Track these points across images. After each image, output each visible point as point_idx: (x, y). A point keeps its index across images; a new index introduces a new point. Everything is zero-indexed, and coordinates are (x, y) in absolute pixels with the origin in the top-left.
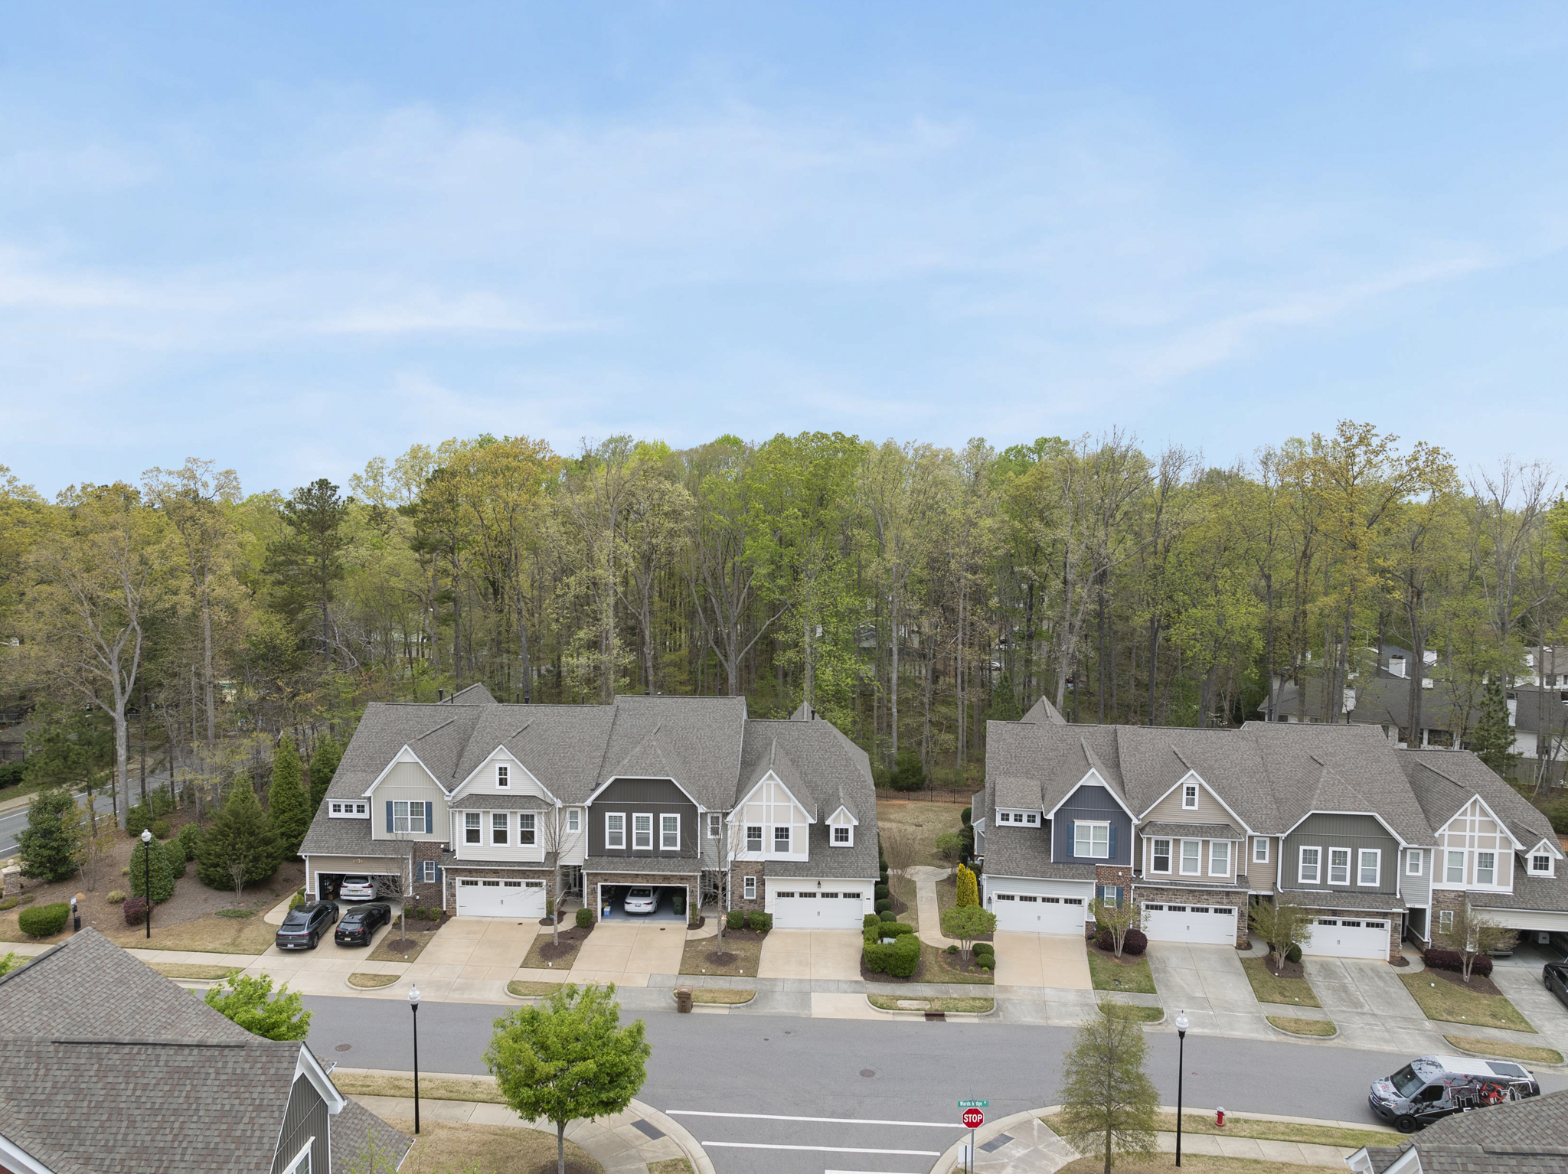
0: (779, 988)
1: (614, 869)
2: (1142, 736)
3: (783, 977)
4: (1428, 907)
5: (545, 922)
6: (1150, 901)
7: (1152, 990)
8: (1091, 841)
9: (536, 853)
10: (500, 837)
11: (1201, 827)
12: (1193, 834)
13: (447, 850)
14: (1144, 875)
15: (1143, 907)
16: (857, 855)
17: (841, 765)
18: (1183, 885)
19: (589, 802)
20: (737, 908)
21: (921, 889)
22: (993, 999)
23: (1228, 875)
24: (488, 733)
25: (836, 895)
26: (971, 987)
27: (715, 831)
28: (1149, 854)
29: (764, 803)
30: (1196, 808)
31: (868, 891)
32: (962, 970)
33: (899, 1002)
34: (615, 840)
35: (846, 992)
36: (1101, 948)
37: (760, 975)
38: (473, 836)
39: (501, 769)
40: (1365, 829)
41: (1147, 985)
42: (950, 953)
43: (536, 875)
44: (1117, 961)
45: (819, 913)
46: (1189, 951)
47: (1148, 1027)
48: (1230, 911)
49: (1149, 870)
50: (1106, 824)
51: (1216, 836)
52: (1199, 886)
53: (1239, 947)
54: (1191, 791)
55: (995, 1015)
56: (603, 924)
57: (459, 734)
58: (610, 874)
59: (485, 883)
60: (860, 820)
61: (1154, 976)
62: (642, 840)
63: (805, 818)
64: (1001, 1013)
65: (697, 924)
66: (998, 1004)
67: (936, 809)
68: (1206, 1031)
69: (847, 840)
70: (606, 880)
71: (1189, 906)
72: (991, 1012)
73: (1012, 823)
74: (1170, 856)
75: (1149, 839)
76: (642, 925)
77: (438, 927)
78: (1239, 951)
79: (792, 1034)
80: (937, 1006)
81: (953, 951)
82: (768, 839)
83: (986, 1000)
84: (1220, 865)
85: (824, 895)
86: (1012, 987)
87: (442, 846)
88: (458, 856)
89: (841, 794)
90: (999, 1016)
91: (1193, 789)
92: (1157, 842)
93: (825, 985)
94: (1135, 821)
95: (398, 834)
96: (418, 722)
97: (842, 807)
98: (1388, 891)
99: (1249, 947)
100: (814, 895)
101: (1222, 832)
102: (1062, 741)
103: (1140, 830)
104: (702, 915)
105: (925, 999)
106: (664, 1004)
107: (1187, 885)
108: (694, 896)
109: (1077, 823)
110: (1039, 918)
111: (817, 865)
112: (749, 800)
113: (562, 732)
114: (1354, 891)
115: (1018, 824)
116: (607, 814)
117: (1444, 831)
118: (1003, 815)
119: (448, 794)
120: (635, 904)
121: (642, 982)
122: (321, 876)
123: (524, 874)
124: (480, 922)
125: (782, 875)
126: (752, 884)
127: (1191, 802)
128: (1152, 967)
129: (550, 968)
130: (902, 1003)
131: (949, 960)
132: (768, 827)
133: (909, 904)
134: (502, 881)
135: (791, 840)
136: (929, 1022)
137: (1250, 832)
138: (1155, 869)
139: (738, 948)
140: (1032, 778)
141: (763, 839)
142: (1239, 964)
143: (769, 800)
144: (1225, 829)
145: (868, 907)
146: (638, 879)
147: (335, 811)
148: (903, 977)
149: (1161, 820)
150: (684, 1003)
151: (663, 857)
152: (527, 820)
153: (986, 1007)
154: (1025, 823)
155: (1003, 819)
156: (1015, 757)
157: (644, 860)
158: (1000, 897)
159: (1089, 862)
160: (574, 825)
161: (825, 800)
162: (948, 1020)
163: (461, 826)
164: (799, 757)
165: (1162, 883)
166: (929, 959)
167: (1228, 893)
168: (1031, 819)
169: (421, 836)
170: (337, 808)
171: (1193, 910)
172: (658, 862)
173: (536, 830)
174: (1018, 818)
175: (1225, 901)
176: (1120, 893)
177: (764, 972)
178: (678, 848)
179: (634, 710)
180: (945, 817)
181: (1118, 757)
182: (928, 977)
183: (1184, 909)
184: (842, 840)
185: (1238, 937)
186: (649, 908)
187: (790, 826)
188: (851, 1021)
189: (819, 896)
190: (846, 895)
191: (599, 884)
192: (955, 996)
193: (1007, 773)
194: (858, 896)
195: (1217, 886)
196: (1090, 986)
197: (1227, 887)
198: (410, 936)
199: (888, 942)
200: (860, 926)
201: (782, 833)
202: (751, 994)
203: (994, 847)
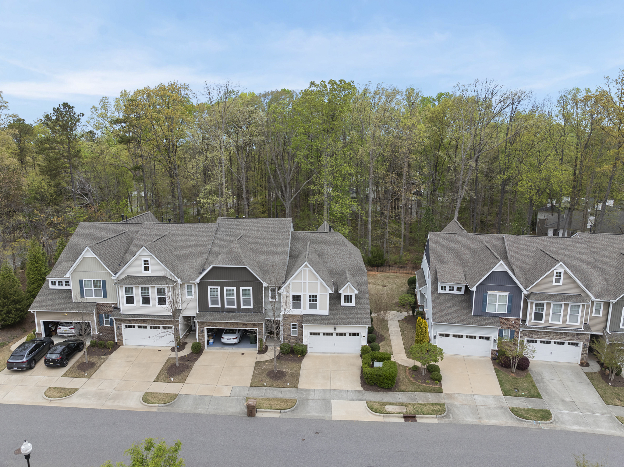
0: (311, 397)
1: (213, 319)
2: (520, 241)
3: (314, 388)
5: (173, 350)
6: (530, 338)
7: (539, 396)
8: (497, 303)
9: (165, 310)
10: (146, 301)
11: (564, 296)
12: (559, 300)
13: (116, 308)
14: (527, 323)
15: (525, 340)
16: (357, 311)
17: (347, 257)
18: (551, 329)
19: (198, 281)
20: (286, 341)
21: (391, 325)
22: (444, 404)
23: (578, 324)
24: (143, 239)
25: (344, 334)
26: (429, 395)
27: (273, 297)
28: (532, 311)
29: (302, 281)
30: (561, 284)
31: (364, 332)
32: (422, 383)
33: (387, 407)
34: (215, 302)
35: (353, 400)
36: (502, 366)
37: (300, 387)
38: (130, 300)
39: (145, 261)
41: (535, 393)
42: (414, 370)
43: (168, 323)
44: (513, 375)
45: (335, 344)
46: (553, 367)
47: (545, 425)
48: (577, 344)
49: (531, 320)
50: (507, 293)
51: (573, 301)
52: (560, 330)
53: (582, 365)
54: (558, 274)
55: (447, 416)
56: (208, 350)
57: (128, 239)
58: (211, 322)
59: (139, 327)
60: (359, 290)
61: (537, 385)
62: (231, 302)
63: (327, 290)
64: (451, 415)
65: (263, 351)
66: (448, 408)
67: (392, 277)
68: (581, 428)
69: (351, 302)
70: (209, 326)
71: (553, 341)
72: (445, 414)
73: (447, 291)
74: (544, 313)
75: (532, 303)
76: (231, 351)
77: (111, 353)
78: (583, 368)
79: (320, 434)
80: (410, 410)
81: (415, 369)
82: (305, 302)
83: (440, 405)
84: (574, 318)
85: (337, 334)
86: (454, 394)
87: (113, 306)
88: (122, 312)
89: (348, 275)
90: (450, 418)
91: (560, 273)
92: (536, 304)
93: (341, 394)
94: (525, 292)
95: (88, 299)
96: (106, 233)
97: (349, 283)
99: (587, 365)
100: (332, 334)
101: (577, 299)
102: (473, 243)
103: (527, 297)
104: (267, 344)
105: (402, 404)
106: (239, 410)
107: (553, 329)
108: (261, 334)
109: (489, 293)
110: (464, 347)
111: (334, 317)
112: (293, 279)
113: (186, 238)
115: (451, 292)
116: (209, 288)
118: (442, 287)
119: (114, 275)
120: (227, 338)
121: (226, 392)
122: (45, 323)
123: (161, 322)
124: (136, 349)
125: (313, 323)
126: (296, 328)
127: (558, 281)
128: (534, 378)
129: (172, 382)
130: (389, 408)
131: (414, 375)
132: (305, 295)
133: (385, 335)
134: (149, 326)
135: (318, 302)
136: (407, 423)
137: (593, 298)
138: (534, 320)
139: (286, 367)
140: (457, 265)
141: (302, 302)
142: (585, 377)
143: (305, 279)
144: (578, 297)
145: (364, 342)
146: (229, 325)
147: (52, 284)
148: (387, 389)
149: (539, 291)
150: (251, 411)
151: (243, 312)
152: (161, 291)
153: (441, 411)
154: (455, 292)
155: (442, 289)
156: (447, 252)
157: (231, 314)
158: (441, 335)
159: (495, 315)
160: (190, 294)
161: (338, 278)
162: (419, 421)
163: (123, 295)
164: (322, 253)
165: (539, 328)
166: (401, 374)
167: (577, 334)
168: (459, 289)
169: (100, 300)
170: (54, 283)
171: (555, 343)
172: (240, 315)
173: (166, 296)
174: (451, 289)
175: (575, 338)
176: (512, 333)
177: (303, 384)
178: (251, 307)
179: (228, 226)
180: (397, 281)
181: (506, 253)
182: (402, 388)
183: (550, 342)
184: (348, 302)
185: (582, 359)
186: (236, 341)
187: (318, 294)
188: (358, 422)
189: (335, 335)
190: (351, 334)
191: (205, 328)
192: (420, 402)
193: (442, 262)
194: (358, 334)
195: (571, 330)
196: (500, 393)
197: (578, 331)
198: (93, 359)
199: (377, 364)
200: (359, 352)
201: (313, 299)
202: (294, 401)
203: (437, 306)
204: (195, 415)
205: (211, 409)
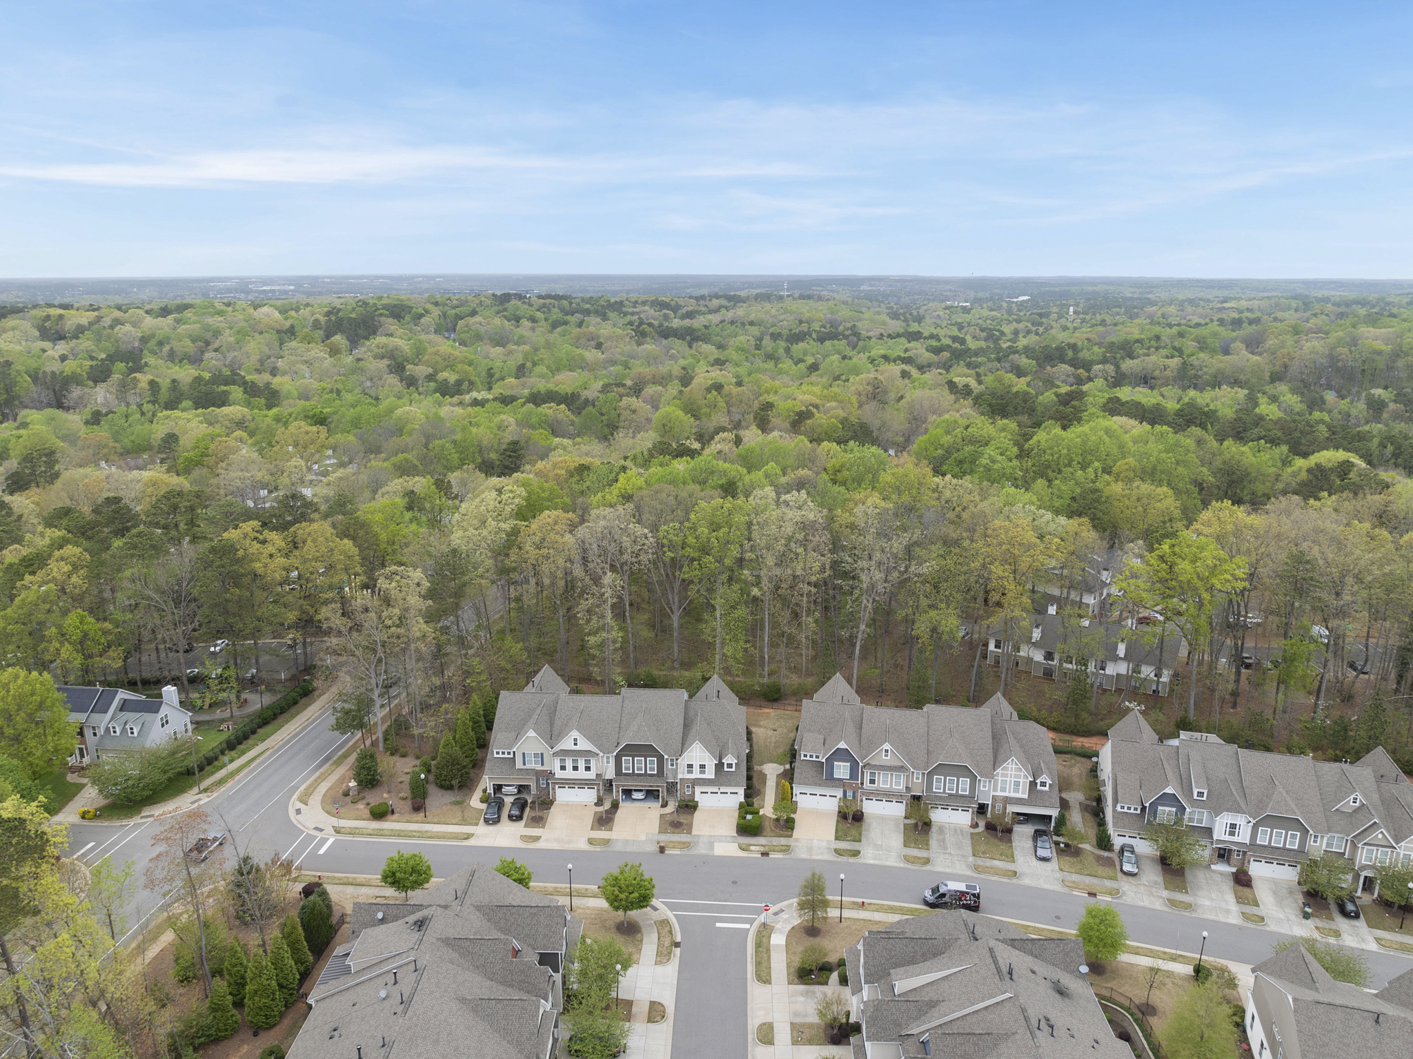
0: (701, 840)
1: (627, 781)
2: (876, 713)
3: (703, 834)
4: (990, 803)
5: (596, 804)
6: (867, 796)
7: (860, 840)
8: (842, 771)
9: (591, 775)
10: (575, 768)
11: (890, 767)
12: (887, 770)
13: (551, 774)
14: (865, 786)
15: (864, 799)
16: (737, 775)
17: (731, 727)
18: (881, 791)
19: (614, 753)
20: (682, 798)
21: (769, 780)
22: (790, 845)
23: (902, 787)
24: (563, 713)
25: (726, 793)
26: (782, 839)
27: (672, 765)
29: (694, 754)
30: (888, 758)
31: (741, 791)
32: (780, 830)
34: (627, 768)
35: (729, 842)
36: (842, 819)
37: (693, 833)
38: (563, 768)
39: (574, 739)
40: (963, 771)
41: (858, 838)
42: (776, 821)
43: (592, 785)
44: (848, 825)
45: (719, 800)
46: (883, 819)
47: (851, 860)
48: (902, 802)
49: (867, 784)
50: (848, 764)
51: (897, 771)
52: (888, 792)
53: (904, 819)
54: (886, 751)
55: (790, 853)
56: (623, 806)
57: (548, 711)
58: (625, 783)
59: (569, 788)
60: (738, 758)
61: (863, 833)
63: (713, 760)
64: (793, 852)
65: (664, 805)
66: (792, 848)
68: (875, 862)
69: (732, 768)
70: (623, 786)
71: (884, 799)
73: (808, 758)
74: (876, 779)
75: (867, 771)
76: (640, 805)
77: (550, 808)
78: (903, 821)
79: (706, 864)
80: (766, 849)
82: (696, 769)
83: (787, 845)
84: (898, 783)
85: (721, 793)
86: (799, 838)
87: (549, 772)
88: (556, 776)
89: (730, 749)
90: (792, 854)
91: (888, 750)
92: (870, 772)
93: (721, 838)
94: (861, 764)
95: (528, 766)
97: (730, 755)
98: (971, 797)
99: (908, 819)
100: (717, 793)
101: (899, 769)
103: (864, 767)
104: (667, 801)
105: (762, 845)
106: (653, 849)
107: (883, 791)
108: (663, 793)
109: (835, 763)
110: (818, 802)
111: (718, 780)
112: (688, 753)
114: (957, 796)
115: (811, 759)
116: (623, 758)
117: (999, 771)
119: (550, 750)
120: (636, 795)
121: (643, 837)
122: (494, 784)
123: (587, 784)
124: (567, 805)
125: (703, 784)
126: (689, 788)
127: (886, 756)
128: (863, 828)
129: (603, 830)
130: (752, 848)
131: (775, 825)
132: (696, 764)
133: (761, 791)
134: (576, 787)
135: (706, 769)
136: (762, 857)
137: (912, 770)
138: (870, 784)
139: (683, 819)
141: (694, 769)
142: (902, 827)
143: (696, 753)
144: (901, 769)
145: (742, 799)
146: (638, 786)
147: (496, 754)
148: (754, 834)
149: (872, 763)
150: (662, 850)
151: (649, 776)
152: (587, 761)
153: (786, 849)
154: (814, 759)
155: (804, 756)
156: (814, 721)
157: (640, 777)
158: (800, 794)
159: (841, 780)
160: (608, 762)
161: (723, 746)
162: (771, 856)
163: (557, 764)
165: (873, 790)
166: (767, 824)
167: (901, 795)
168: (817, 757)
169: (539, 767)
170: (498, 753)
171: (886, 801)
172: (647, 779)
173: (591, 765)
174: (811, 756)
175: (900, 798)
176: (854, 793)
177: (695, 831)
178: (656, 773)
179: (632, 698)
182: (765, 834)
183: (882, 800)
184: (729, 768)
185: (905, 813)
186: (643, 797)
187: (706, 764)
188: (731, 857)
189: (719, 793)
190: (731, 793)
191: (620, 788)
192: (775, 844)
193: (808, 731)
194: (737, 793)
195: (897, 792)
196: (833, 838)
197: (901, 792)
198: (539, 813)
199: (749, 817)
200: (737, 806)
201: (702, 767)
202: (689, 843)
203: (799, 771)
204: (625, 852)
205: (635, 849)
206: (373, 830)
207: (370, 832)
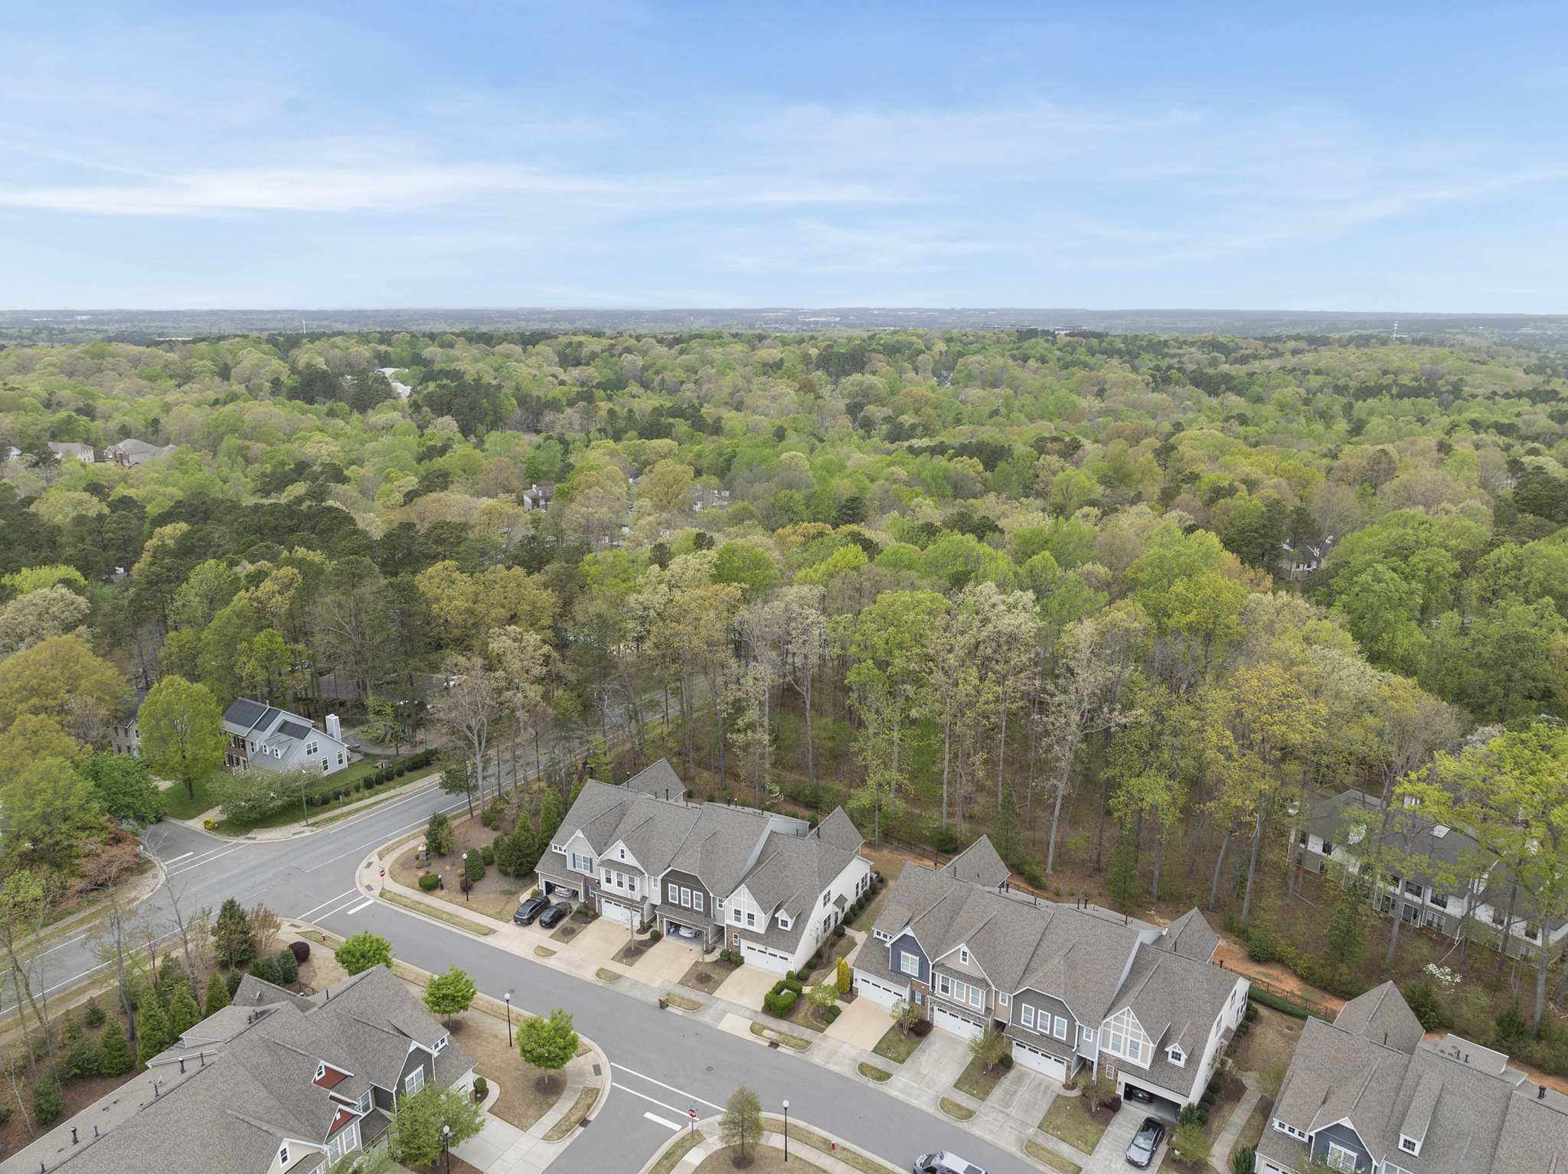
0: (716, 1005)
1: (672, 913)
3: (724, 998)
4: (1096, 1060)
5: (635, 933)
6: (938, 1007)
7: (902, 1061)
8: (909, 965)
9: (636, 896)
10: (620, 884)
11: (967, 976)
12: (962, 979)
13: (598, 884)
14: (936, 992)
15: (935, 1009)
16: (789, 937)
17: (808, 875)
18: (955, 1004)
19: (660, 877)
20: (728, 948)
22: (812, 1042)
23: (980, 1007)
25: (775, 956)
26: (809, 1031)
27: (719, 907)
29: (742, 900)
30: (968, 963)
32: (814, 1019)
33: (766, 1030)
34: (674, 898)
35: (745, 1017)
36: (900, 1026)
37: (714, 994)
38: (609, 881)
39: (621, 851)
40: (1058, 1007)
41: (903, 1057)
43: (636, 907)
44: (901, 1038)
45: (766, 962)
46: (948, 1038)
47: (871, 1084)
48: (979, 1026)
49: (938, 990)
50: (917, 958)
51: (974, 983)
52: (964, 1007)
54: (965, 954)
56: (665, 940)
57: (620, 813)
58: (670, 915)
59: (615, 904)
60: (799, 916)
61: (915, 1052)
62: (686, 902)
63: (764, 912)
64: (808, 1052)
65: (705, 953)
66: (813, 1046)
68: (901, 1095)
70: (668, 917)
71: (960, 1017)
72: (804, 1050)
73: (882, 938)
74: (949, 987)
75: (939, 974)
76: (682, 944)
77: (590, 922)
79: (698, 1036)
80: (781, 1039)
83: (809, 1041)
84: (975, 1001)
85: (769, 954)
86: (829, 1037)
87: (596, 881)
88: (603, 888)
90: (805, 1054)
92: (942, 977)
93: (738, 1009)
94: (931, 962)
95: (577, 870)
98: (1069, 1045)
100: (765, 953)
101: (978, 982)
103: (934, 968)
105: (780, 1032)
106: (656, 1001)
107: (958, 1005)
108: (707, 936)
109: (902, 953)
110: (878, 995)
111: (769, 938)
112: (735, 896)
114: (1049, 1038)
115: (885, 940)
116: (669, 885)
117: (1109, 1020)
119: (598, 857)
120: (682, 933)
121: (655, 983)
122: (546, 881)
123: (631, 905)
124: (611, 923)
125: (750, 939)
126: (735, 938)
127: (965, 960)
128: (919, 1046)
129: (624, 963)
131: (814, 1010)
132: (744, 912)
134: (621, 905)
135: (756, 921)
136: (769, 1047)
137: (994, 988)
138: (941, 991)
139: (716, 974)
140: (910, 910)
141: (742, 917)
142: (970, 1059)
143: (744, 898)
146: (681, 922)
148: (781, 1016)
149: (944, 965)
150: (663, 1005)
151: (695, 913)
152: (632, 879)
153: (804, 1046)
155: (877, 934)
156: (909, 892)
157: (685, 912)
158: (862, 980)
159: (909, 976)
160: (654, 886)
162: (780, 1049)
163: (604, 874)
165: (945, 1000)
166: (803, 1007)
167: (979, 1017)
169: (587, 873)
170: (556, 848)
171: (963, 1019)
172: (692, 915)
173: (636, 884)
174: (885, 936)
175: (978, 1020)
176: (923, 998)
177: (718, 992)
178: (702, 910)
181: (961, 910)
182: (794, 1019)
183: (957, 1017)
184: (785, 926)
185: (977, 1043)
186: (689, 936)
187: (755, 914)
188: (733, 1035)
190: (781, 957)
191: (665, 919)
192: (796, 1035)
193: (899, 902)
194: (786, 959)
195: (974, 1012)
196: (871, 1048)
197: (980, 1013)
198: (575, 926)
199: (787, 993)
200: (785, 975)
201: (751, 917)
202: (701, 1005)
203: (865, 951)
204: (626, 996)
205: (639, 995)
206: (414, 901)
207: (408, 902)
